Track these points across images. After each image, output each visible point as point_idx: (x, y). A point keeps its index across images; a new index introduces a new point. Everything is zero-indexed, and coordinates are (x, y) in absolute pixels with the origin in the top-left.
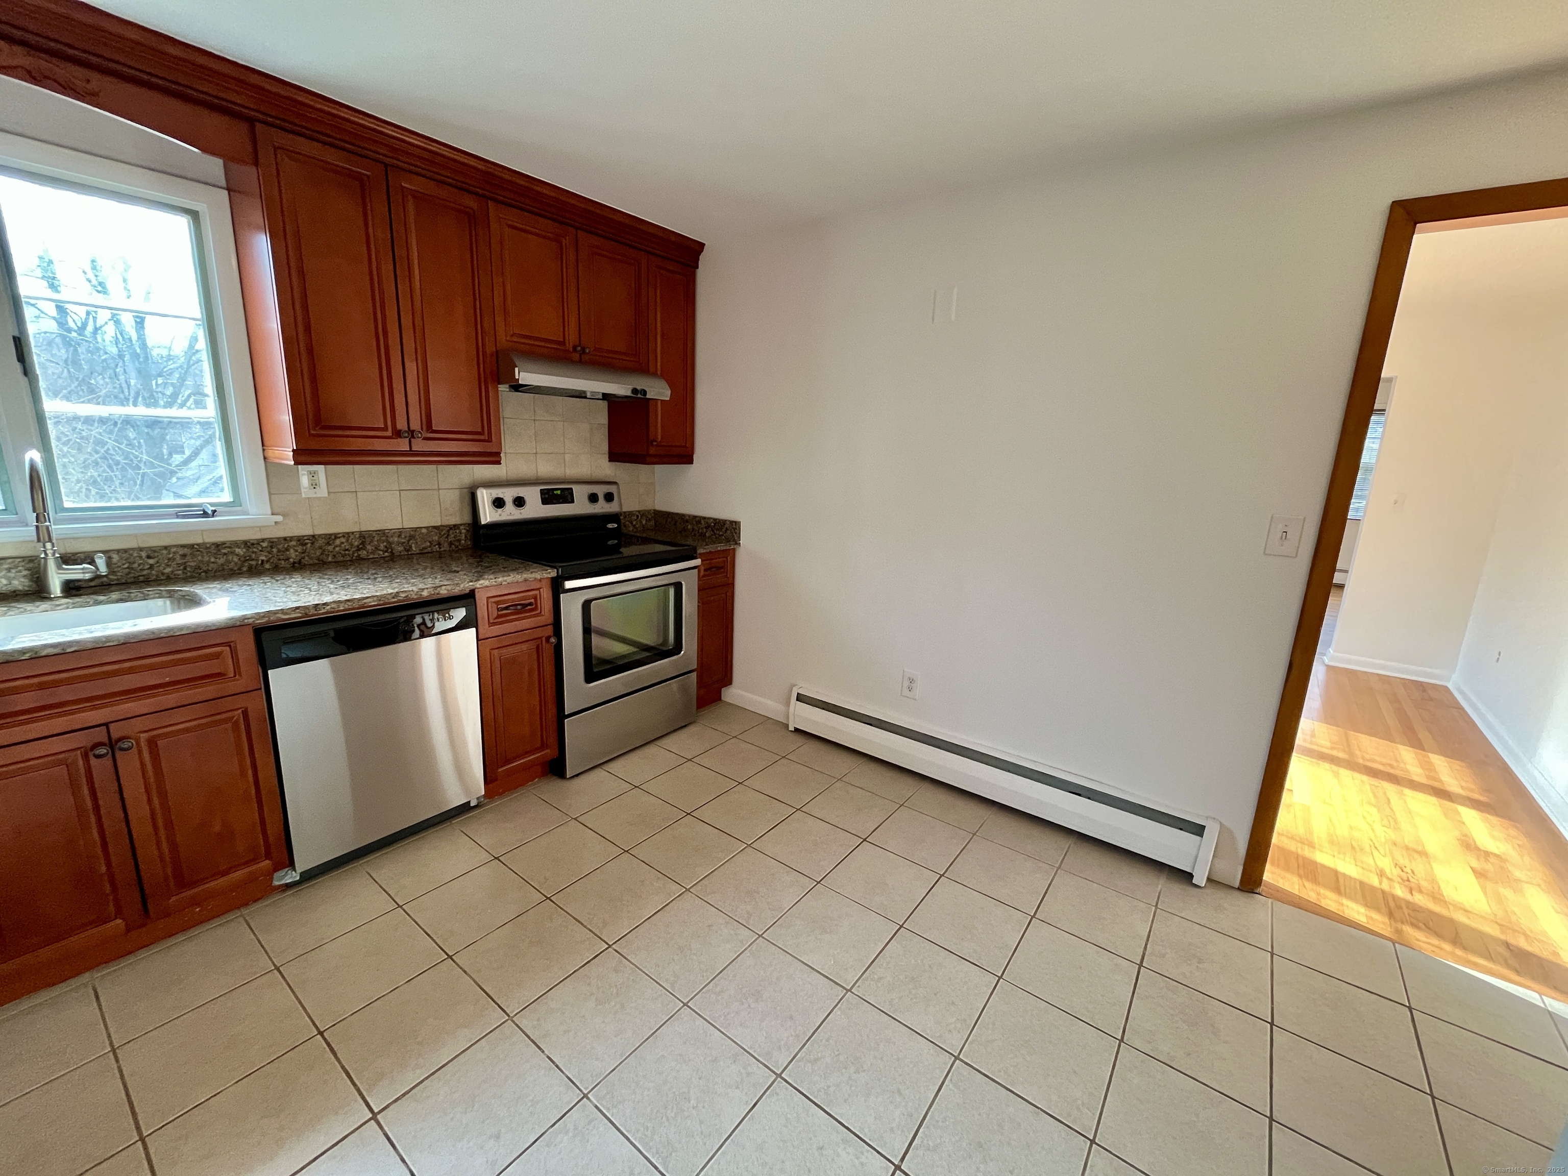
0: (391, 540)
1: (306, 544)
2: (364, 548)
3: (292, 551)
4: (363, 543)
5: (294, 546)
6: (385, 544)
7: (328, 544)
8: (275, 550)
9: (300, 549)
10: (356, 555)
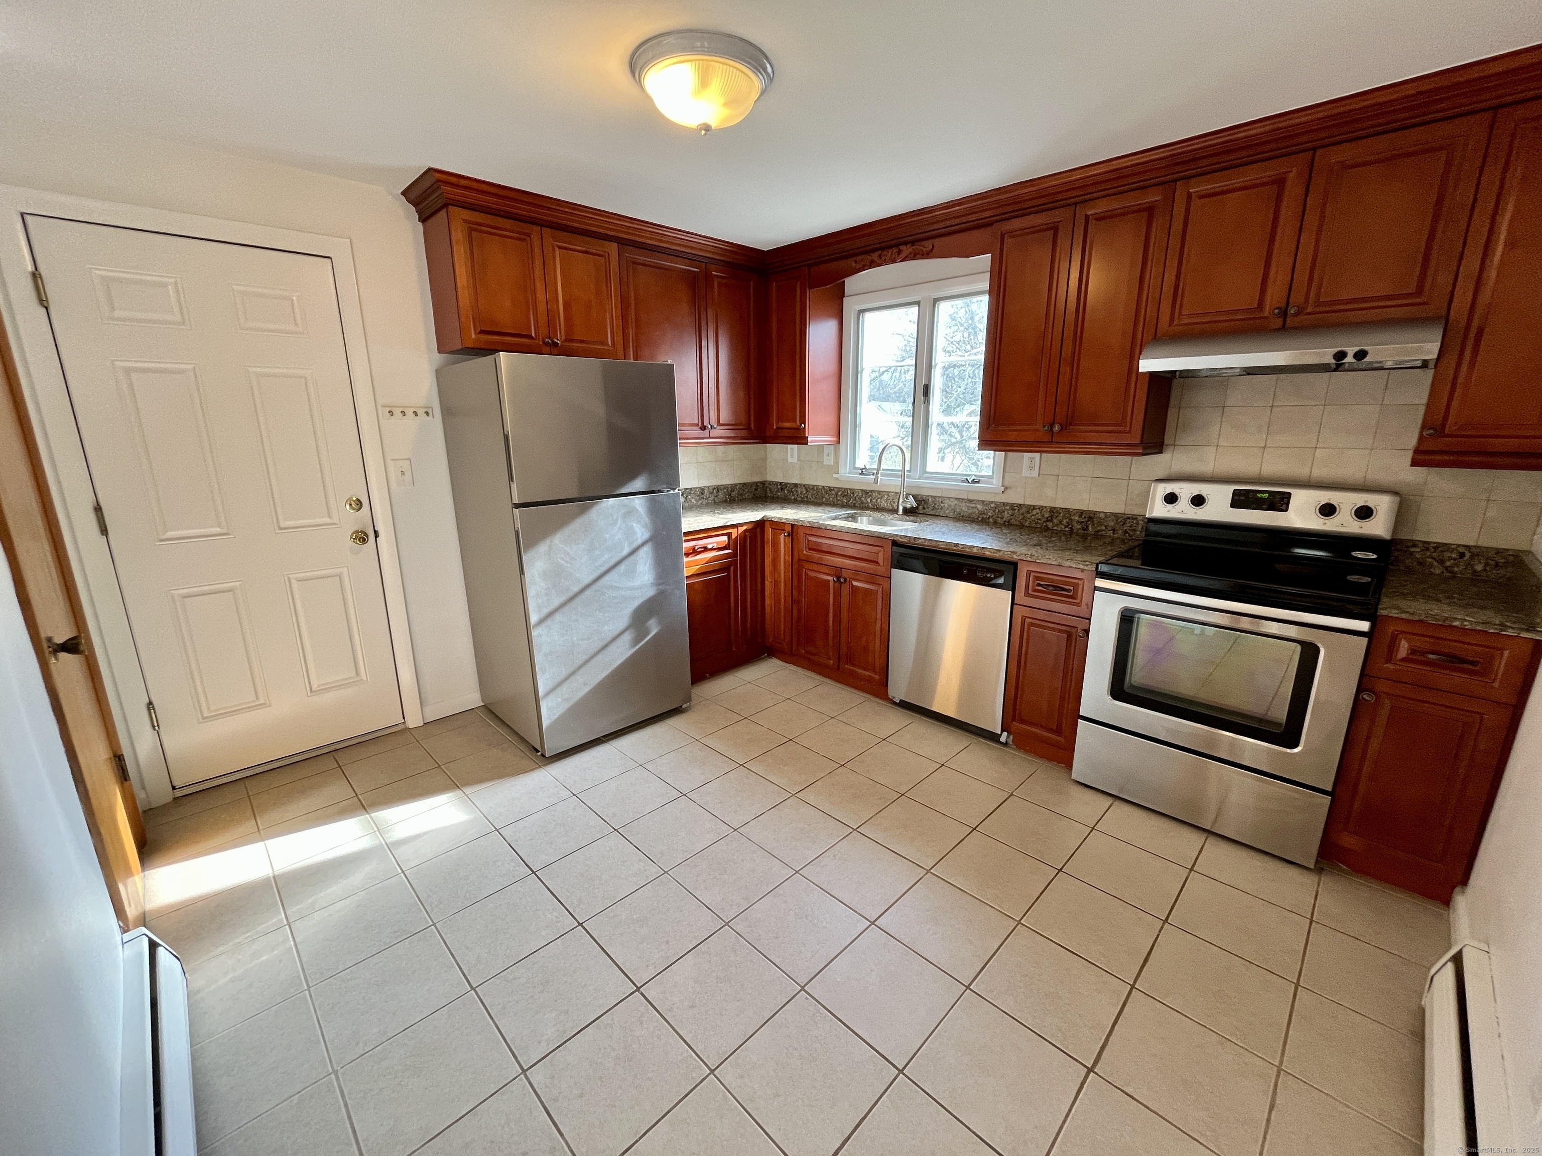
0: (1073, 518)
1: (1015, 509)
2: (1051, 521)
3: (1006, 512)
4: (1051, 516)
5: (1008, 510)
6: (1067, 520)
7: (1028, 512)
8: (997, 511)
9: (1010, 512)
10: (1044, 524)
